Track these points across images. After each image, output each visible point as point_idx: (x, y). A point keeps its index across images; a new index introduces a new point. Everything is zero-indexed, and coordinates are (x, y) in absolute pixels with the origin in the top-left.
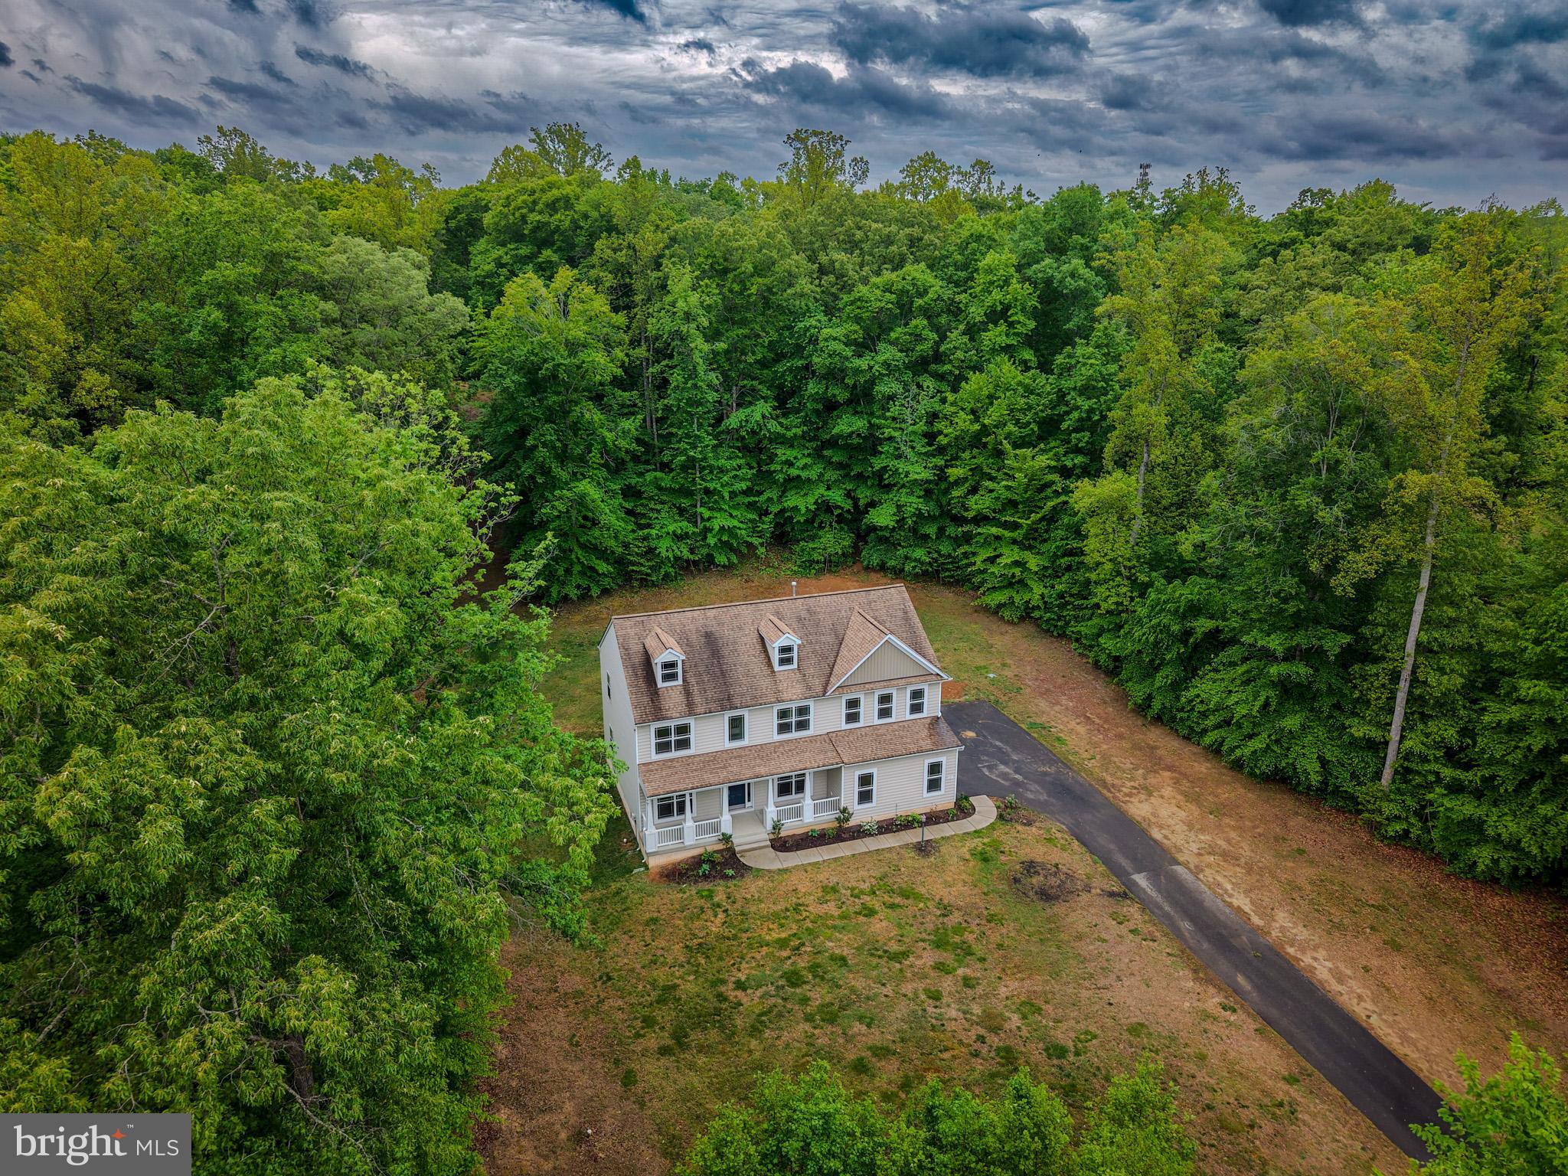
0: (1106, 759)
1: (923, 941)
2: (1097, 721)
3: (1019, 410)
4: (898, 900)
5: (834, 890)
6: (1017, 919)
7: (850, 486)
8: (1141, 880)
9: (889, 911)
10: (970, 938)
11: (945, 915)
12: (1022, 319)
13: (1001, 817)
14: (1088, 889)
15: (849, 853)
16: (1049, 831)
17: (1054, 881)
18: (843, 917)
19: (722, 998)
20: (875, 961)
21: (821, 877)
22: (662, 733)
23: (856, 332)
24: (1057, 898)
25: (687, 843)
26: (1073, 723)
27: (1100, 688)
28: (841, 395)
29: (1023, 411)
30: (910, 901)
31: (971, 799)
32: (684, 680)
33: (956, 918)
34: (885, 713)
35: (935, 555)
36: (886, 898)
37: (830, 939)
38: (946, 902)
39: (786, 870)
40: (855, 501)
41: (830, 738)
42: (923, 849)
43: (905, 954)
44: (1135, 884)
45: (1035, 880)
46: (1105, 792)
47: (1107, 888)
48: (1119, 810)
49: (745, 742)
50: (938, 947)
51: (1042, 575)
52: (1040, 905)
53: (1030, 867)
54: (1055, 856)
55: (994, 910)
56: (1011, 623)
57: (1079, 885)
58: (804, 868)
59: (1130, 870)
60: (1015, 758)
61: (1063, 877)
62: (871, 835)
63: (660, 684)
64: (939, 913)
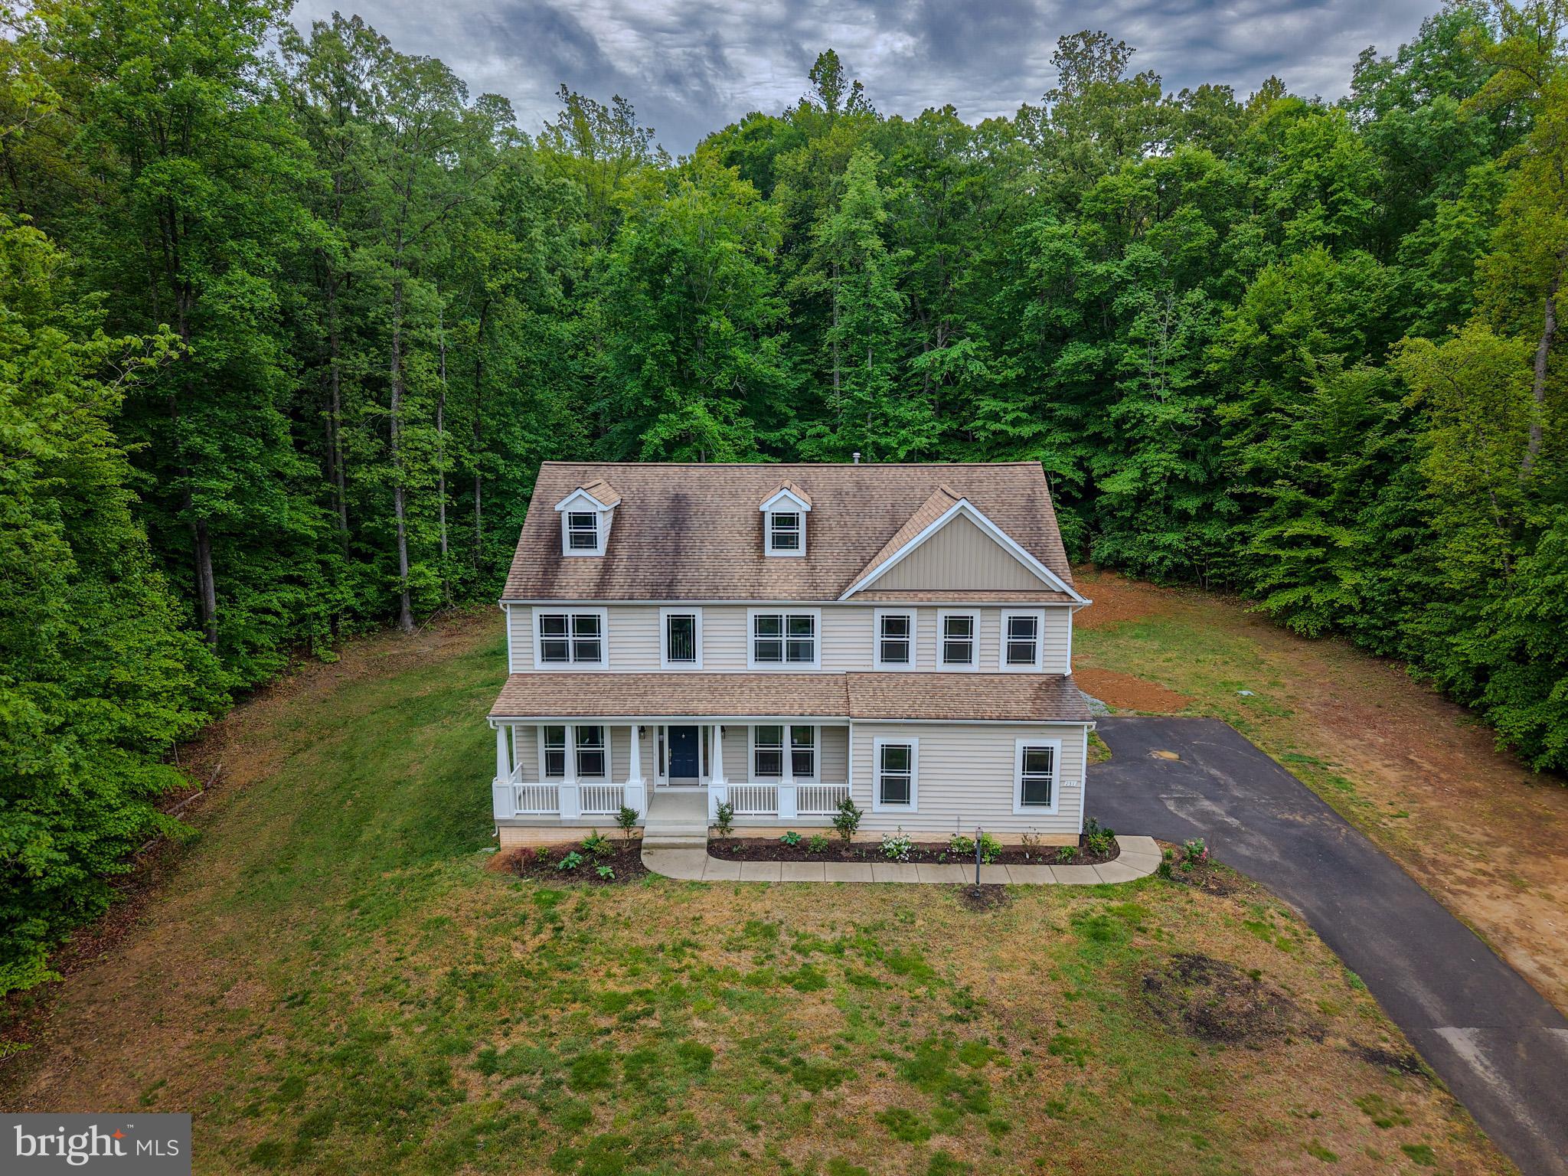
0: (1430, 824)
1: (888, 1058)
2: (1427, 766)
3: (1333, 311)
4: (877, 971)
5: (769, 932)
6: (1120, 1061)
7: (1080, 452)
8: (1462, 1042)
9: (851, 988)
10: (993, 1074)
11: (960, 1020)
12: (1350, 195)
13: (1164, 871)
14: (1317, 1034)
15: (832, 879)
16: (1260, 911)
17: (1237, 1002)
18: (756, 981)
19: (440, 1077)
20: (765, 1074)
21: (757, 907)
22: (553, 625)
23: (1095, 233)
24: (1233, 1037)
25: (563, 817)
26: (1378, 764)
27: (1450, 725)
28: (1069, 317)
29: (1340, 312)
30: (903, 981)
31: (1117, 837)
32: (610, 550)
33: (985, 1028)
34: (958, 652)
35: (1197, 543)
36: (859, 964)
37: (703, 1014)
38: (976, 994)
39: (706, 886)
40: (1088, 471)
41: (847, 681)
42: (976, 897)
43: (833, 1078)
44: (1444, 1046)
45: (1192, 993)
46: (1413, 870)
47: (1367, 1040)
48: (1437, 902)
49: (697, 666)
50: (913, 1077)
51: (1362, 558)
52: (1185, 1042)
53: (1193, 967)
54: (1258, 956)
55: (1076, 1030)
56: (1304, 637)
57: (1298, 1021)
58: (736, 888)
59: (1437, 1016)
60: (1237, 793)
61: (1262, 998)
62: (893, 859)
63: (567, 551)
64: (951, 1011)
